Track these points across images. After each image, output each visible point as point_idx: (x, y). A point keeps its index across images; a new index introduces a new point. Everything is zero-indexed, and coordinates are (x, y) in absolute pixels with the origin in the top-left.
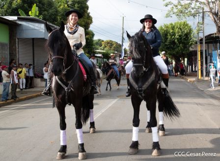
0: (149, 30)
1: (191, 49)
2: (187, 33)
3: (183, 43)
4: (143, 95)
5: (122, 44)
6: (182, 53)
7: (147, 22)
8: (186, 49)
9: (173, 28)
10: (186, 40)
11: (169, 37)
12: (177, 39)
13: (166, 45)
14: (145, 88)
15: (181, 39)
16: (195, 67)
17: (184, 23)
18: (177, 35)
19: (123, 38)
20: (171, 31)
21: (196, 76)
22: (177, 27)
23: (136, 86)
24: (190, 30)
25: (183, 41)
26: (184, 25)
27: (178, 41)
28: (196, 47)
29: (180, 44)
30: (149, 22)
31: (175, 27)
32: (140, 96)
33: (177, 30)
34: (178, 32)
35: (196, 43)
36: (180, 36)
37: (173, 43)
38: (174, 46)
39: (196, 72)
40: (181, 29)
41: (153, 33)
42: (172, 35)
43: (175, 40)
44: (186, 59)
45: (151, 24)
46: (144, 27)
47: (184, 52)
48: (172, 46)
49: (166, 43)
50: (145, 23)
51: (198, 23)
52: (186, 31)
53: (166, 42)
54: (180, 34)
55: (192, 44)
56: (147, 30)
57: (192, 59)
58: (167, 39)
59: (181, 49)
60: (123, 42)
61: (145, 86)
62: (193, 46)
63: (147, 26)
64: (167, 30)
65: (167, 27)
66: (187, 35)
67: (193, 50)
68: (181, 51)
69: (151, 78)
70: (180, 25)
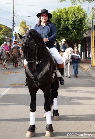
0: (44, 24)
1: (85, 35)
2: (81, 18)
3: (77, 29)
4: (39, 84)
5: (13, 29)
6: (76, 39)
7: (43, 16)
8: (79, 35)
9: (67, 13)
10: (80, 26)
11: (63, 23)
12: (71, 24)
13: (59, 31)
14: (40, 78)
15: (74, 24)
16: (89, 53)
17: (79, 8)
18: (70, 20)
19: (13, 22)
20: (65, 16)
21: (90, 63)
22: (71, 12)
23: (32, 76)
24: (85, 15)
25: (77, 27)
26: (78, 10)
27: (72, 27)
28: (90, 33)
29: (74, 30)
30: (45, 16)
31: (69, 12)
32: (36, 85)
33: (70, 15)
34: (72, 17)
35: (90, 29)
36: (74, 21)
37: (67, 28)
38: (67, 32)
39: (90, 58)
40: (75, 14)
41: (49, 27)
42: (66, 21)
43: (69, 25)
44: (80, 45)
45: (47, 18)
46: (41, 21)
47: (77, 39)
48: (66, 32)
49: (59, 29)
50: (42, 17)
51: (93, 8)
52: (80, 16)
53: (59, 27)
54: (74, 19)
55: (86, 30)
56: (43, 24)
57: (86, 45)
58: (61, 24)
59: (75, 35)
60: (13, 26)
61: (40, 76)
62: (87, 32)
63: (43, 20)
64: (60, 16)
65: (61, 12)
66: (82, 21)
67: (87, 36)
68: (74, 38)
69: (46, 68)
70: (74, 10)
